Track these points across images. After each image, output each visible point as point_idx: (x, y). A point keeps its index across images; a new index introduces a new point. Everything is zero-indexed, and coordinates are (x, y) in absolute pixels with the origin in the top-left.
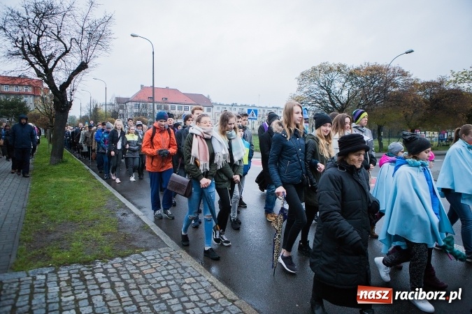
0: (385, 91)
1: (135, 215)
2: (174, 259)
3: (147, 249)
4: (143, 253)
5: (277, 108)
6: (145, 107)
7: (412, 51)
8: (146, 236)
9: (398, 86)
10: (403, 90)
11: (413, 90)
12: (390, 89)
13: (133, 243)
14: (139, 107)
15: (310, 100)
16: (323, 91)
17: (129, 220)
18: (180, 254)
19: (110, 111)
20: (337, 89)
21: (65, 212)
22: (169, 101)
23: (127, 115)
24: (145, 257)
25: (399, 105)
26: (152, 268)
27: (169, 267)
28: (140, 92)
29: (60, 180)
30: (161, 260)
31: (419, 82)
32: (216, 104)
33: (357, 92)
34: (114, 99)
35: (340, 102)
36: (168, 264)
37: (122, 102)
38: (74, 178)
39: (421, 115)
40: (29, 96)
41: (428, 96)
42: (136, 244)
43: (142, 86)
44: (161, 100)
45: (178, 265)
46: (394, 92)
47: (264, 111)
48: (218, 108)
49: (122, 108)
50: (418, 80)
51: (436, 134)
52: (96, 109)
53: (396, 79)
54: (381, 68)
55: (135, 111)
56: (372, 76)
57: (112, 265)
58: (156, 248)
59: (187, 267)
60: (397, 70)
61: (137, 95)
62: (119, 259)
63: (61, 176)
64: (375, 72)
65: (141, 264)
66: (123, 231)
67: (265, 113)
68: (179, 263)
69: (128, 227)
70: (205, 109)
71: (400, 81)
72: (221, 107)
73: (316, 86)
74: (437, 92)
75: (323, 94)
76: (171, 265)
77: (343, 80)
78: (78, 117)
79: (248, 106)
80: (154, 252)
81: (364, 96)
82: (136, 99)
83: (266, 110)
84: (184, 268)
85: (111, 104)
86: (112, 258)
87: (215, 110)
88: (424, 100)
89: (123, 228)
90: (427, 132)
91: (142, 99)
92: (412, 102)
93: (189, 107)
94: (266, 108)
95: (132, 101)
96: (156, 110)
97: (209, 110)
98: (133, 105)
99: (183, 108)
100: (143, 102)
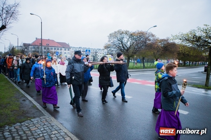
0: (145, 43)
1: (30, 101)
2: (48, 122)
3: (34, 118)
4: (32, 120)
5: (100, 49)
6: (38, 48)
7: (156, 26)
8: (34, 111)
9: (150, 41)
10: (153, 43)
11: (156, 42)
12: (147, 42)
13: (27, 115)
14: (35, 48)
15: (114, 46)
16: (119, 42)
17: (26, 103)
18: (51, 119)
20: (126, 41)
22: (50, 45)
23: (29, 52)
24: (32, 122)
25: (151, 49)
26: (36, 127)
27: (45, 126)
28: (36, 41)
30: (41, 123)
31: (159, 39)
32: (72, 47)
33: (134, 43)
34: (22, 44)
35: (127, 47)
36: (45, 125)
37: (26, 45)
39: (160, 53)
41: (163, 45)
42: (29, 115)
43: (36, 38)
44: (46, 45)
45: (49, 125)
46: (149, 43)
48: (73, 49)
49: (26, 48)
50: (158, 38)
51: (166, 61)
52: (13, 49)
53: (150, 37)
54: (144, 33)
55: (33, 50)
56: (140, 36)
57: (14, 127)
58: (39, 117)
59: (54, 126)
60: (150, 34)
61: (34, 43)
62: (18, 124)
64: (141, 34)
65: (31, 125)
66: (23, 109)
67: (94, 52)
68: (50, 124)
69: (25, 107)
70: (67, 49)
71: (151, 38)
72: (74, 49)
73: (116, 40)
74: (166, 44)
75: (119, 43)
76: (46, 125)
77: (128, 37)
79: (87, 48)
80: (38, 119)
81: (137, 45)
82: (33, 44)
83: (95, 50)
84: (52, 126)
85: (21, 46)
86: (14, 124)
87: (71, 50)
88: (161, 47)
89: (23, 107)
90: (163, 60)
91: (36, 44)
92: (156, 47)
93: (60, 48)
94: (95, 49)
95: (31, 45)
96: (43, 49)
97: (68, 50)
98: (32, 47)
99: (56, 49)
100: (37, 46)
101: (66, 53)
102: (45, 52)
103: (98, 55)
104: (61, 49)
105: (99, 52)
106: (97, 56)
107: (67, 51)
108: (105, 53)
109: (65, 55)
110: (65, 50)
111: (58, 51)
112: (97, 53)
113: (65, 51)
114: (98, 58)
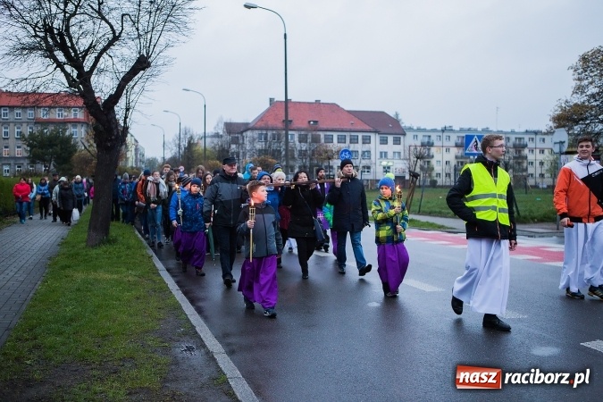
1: (208, 352)
5: (536, 133)
14: (266, 139)
19: (214, 148)
21: (75, 341)
22: (321, 126)
23: (244, 154)
28: (268, 111)
29: (92, 275)
32: (410, 129)
34: (222, 126)
37: (235, 131)
38: (117, 273)
40: (79, 126)
43: (271, 100)
44: (305, 125)
47: (508, 139)
48: (416, 137)
49: (235, 141)
52: (191, 145)
55: (259, 146)
61: (262, 118)
63: (95, 269)
67: (510, 144)
70: (390, 139)
72: (420, 135)
78: (160, 160)
82: (262, 124)
83: (513, 137)
85: (217, 135)
87: (408, 140)
91: (271, 123)
93: (360, 135)
94: (513, 132)
95: (253, 129)
96: (297, 143)
97: (397, 142)
98: (256, 136)
99: (348, 139)
100: (273, 130)
101: (386, 153)
102: (303, 154)
103: (531, 157)
104: (366, 141)
105: (531, 145)
106: (525, 165)
107: (390, 147)
108: (557, 149)
109: (384, 163)
110: (384, 142)
111: (353, 147)
112: (526, 152)
113: (384, 148)
114: (531, 170)
